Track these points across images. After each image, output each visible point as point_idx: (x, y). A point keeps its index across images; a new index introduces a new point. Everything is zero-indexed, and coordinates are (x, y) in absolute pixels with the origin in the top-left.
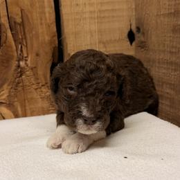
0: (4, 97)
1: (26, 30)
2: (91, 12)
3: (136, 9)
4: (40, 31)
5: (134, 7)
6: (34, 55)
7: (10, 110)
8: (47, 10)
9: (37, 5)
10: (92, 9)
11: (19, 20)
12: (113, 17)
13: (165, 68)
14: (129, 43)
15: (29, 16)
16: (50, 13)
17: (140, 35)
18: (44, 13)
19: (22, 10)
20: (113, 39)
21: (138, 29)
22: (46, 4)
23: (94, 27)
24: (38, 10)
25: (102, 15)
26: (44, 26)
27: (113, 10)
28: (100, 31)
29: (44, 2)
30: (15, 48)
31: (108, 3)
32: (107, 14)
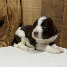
0: (4, 39)
1: (12, 18)
2: (30, 14)
4: (17, 18)
5: (41, 14)
6: (14, 26)
7: (6, 43)
9: (16, 10)
10: (31, 13)
11: (11, 15)
12: (36, 16)
15: (14, 14)
18: (18, 13)
19: (12, 12)
22: (19, 10)
23: (31, 19)
24: (16, 12)
25: (33, 15)
26: (18, 17)
27: (36, 14)
29: (18, 10)
30: (9, 23)
31: (35, 12)
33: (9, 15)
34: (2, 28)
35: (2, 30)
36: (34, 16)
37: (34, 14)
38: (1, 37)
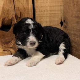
0: (12, 45)
2: (47, 14)
3: (64, 13)
7: (14, 50)
8: (30, 13)
9: (26, 10)
11: (19, 16)
12: (55, 16)
13: (74, 37)
14: (61, 26)
15: (23, 15)
16: (31, 14)
17: (65, 23)
19: (21, 12)
20: (55, 24)
21: (64, 21)
23: (48, 20)
24: (27, 13)
27: (55, 13)
28: (50, 21)
29: (29, 9)
31: (53, 11)
32: (52, 15)
33: (18, 17)
34: (9, 32)
35: (9, 35)
36: (51, 16)
37: (53, 13)
38: (8, 43)
